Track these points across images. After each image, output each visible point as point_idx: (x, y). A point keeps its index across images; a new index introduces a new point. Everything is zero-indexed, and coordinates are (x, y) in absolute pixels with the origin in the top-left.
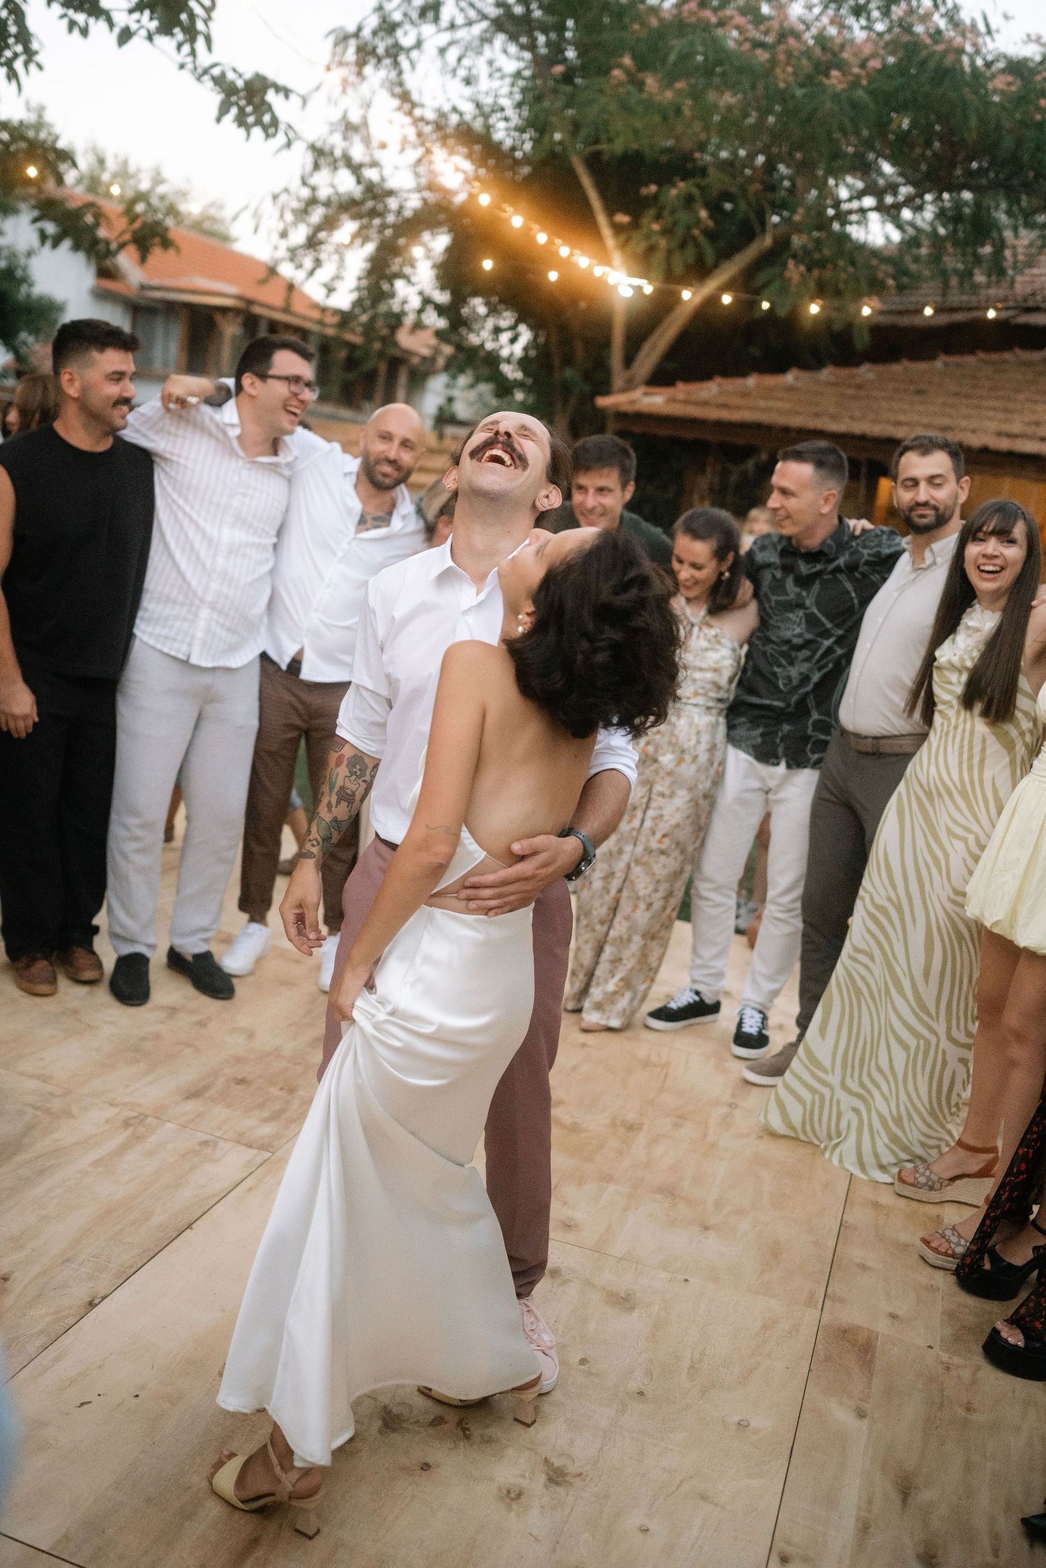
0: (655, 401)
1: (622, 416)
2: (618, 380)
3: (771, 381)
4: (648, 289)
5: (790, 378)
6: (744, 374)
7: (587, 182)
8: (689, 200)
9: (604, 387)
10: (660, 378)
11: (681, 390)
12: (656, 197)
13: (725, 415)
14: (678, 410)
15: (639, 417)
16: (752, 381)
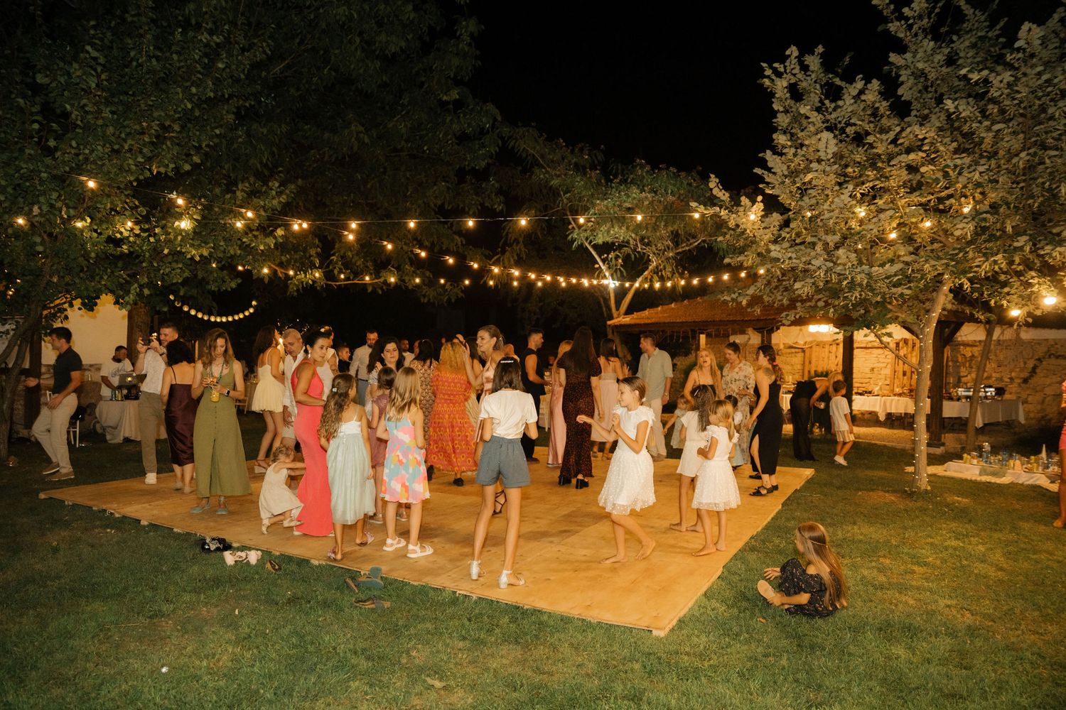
0: (627, 320)
1: (616, 326)
2: (615, 315)
3: (666, 307)
4: (617, 283)
5: (673, 305)
6: (657, 306)
7: (594, 253)
8: (617, 257)
9: (611, 318)
10: (629, 311)
11: (635, 315)
12: (607, 258)
13: (647, 321)
14: (633, 322)
15: (622, 326)
16: (659, 308)
